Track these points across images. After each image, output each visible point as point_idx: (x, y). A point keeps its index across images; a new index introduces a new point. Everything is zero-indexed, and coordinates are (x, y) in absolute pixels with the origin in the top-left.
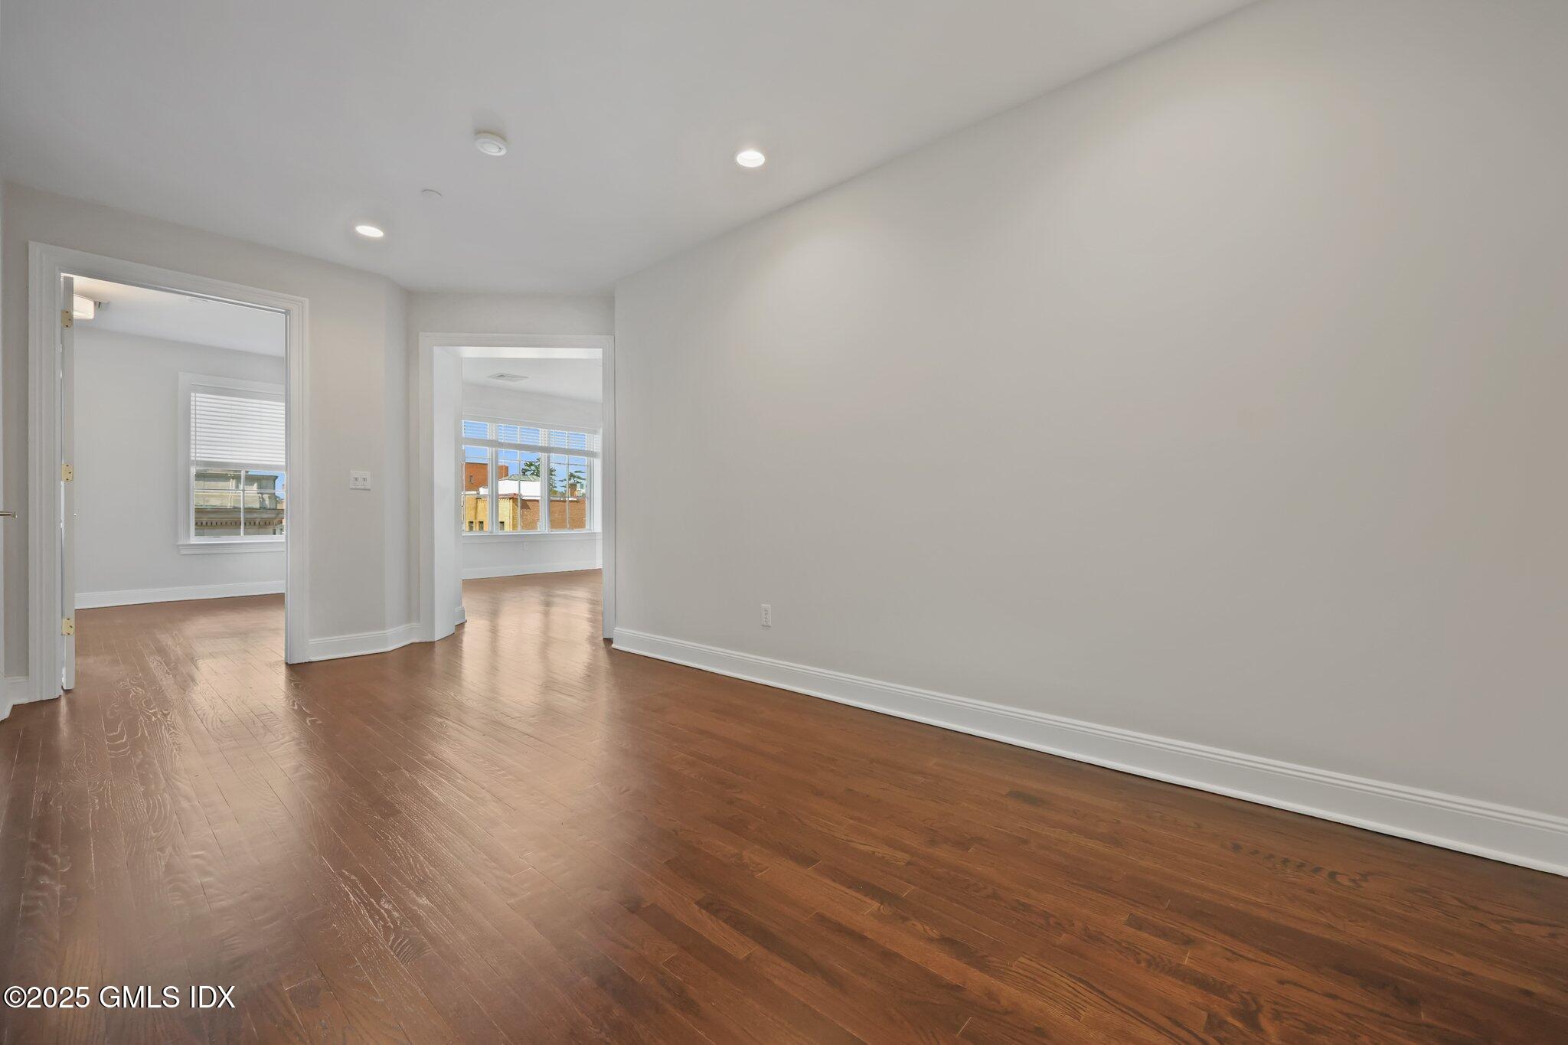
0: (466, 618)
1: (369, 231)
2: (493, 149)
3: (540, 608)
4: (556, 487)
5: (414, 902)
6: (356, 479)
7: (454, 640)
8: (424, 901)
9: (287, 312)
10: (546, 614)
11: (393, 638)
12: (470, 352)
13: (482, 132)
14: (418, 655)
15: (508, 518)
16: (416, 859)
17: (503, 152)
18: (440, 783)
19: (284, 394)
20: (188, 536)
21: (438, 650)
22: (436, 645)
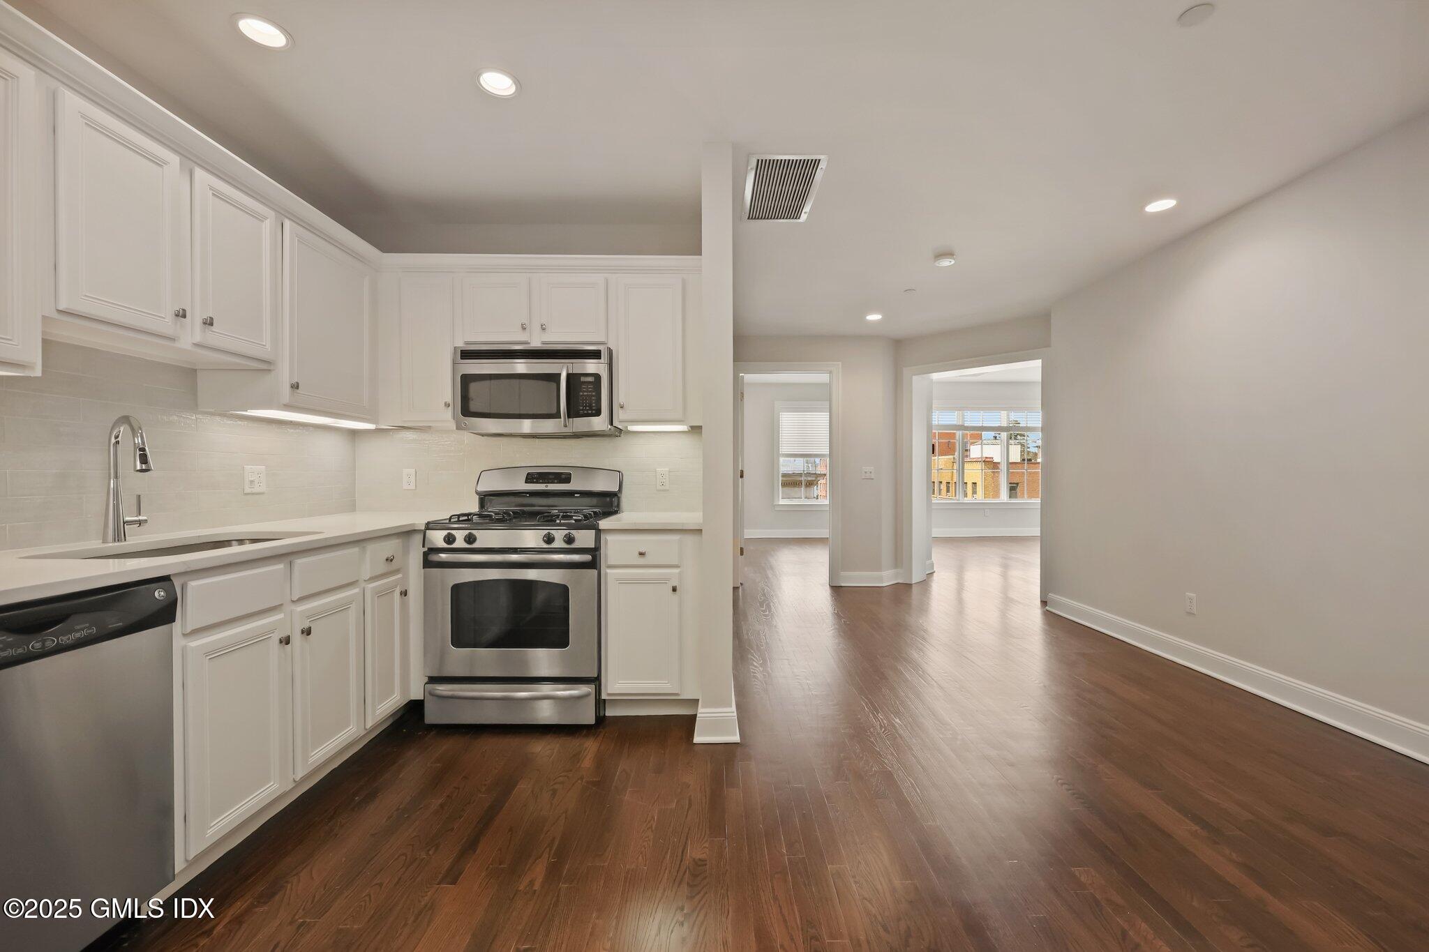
0: (935, 570)
1: (874, 317)
2: (946, 263)
3: (998, 570)
4: (1029, 448)
5: (894, 720)
6: (866, 472)
7: (925, 583)
8: (898, 720)
9: (830, 372)
10: (1005, 576)
11: (886, 578)
12: (936, 376)
13: (940, 255)
14: (902, 592)
15: (980, 480)
16: (895, 703)
17: (952, 263)
18: (909, 670)
19: (828, 407)
20: (779, 500)
21: (915, 590)
22: (913, 588)
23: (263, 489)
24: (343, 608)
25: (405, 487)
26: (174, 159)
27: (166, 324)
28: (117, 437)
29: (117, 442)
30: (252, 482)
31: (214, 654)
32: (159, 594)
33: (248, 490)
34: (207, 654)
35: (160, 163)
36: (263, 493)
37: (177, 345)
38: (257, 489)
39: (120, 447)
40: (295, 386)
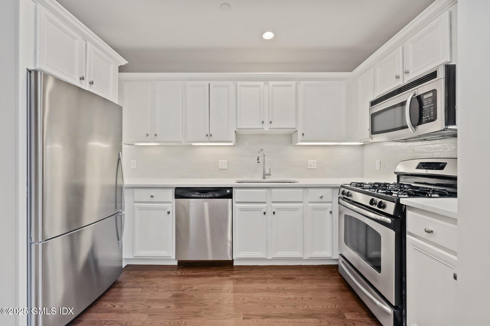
23: (315, 167)
24: (296, 209)
25: (377, 168)
26: (262, 83)
27: (260, 126)
28: (264, 154)
29: (264, 155)
30: (311, 165)
31: (242, 210)
32: (228, 191)
33: (309, 168)
34: (240, 209)
35: (258, 86)
36: (316, 169)
37: (264, 130)
38: (313, 167)
39: (265, 156)
40: (303, 134)
